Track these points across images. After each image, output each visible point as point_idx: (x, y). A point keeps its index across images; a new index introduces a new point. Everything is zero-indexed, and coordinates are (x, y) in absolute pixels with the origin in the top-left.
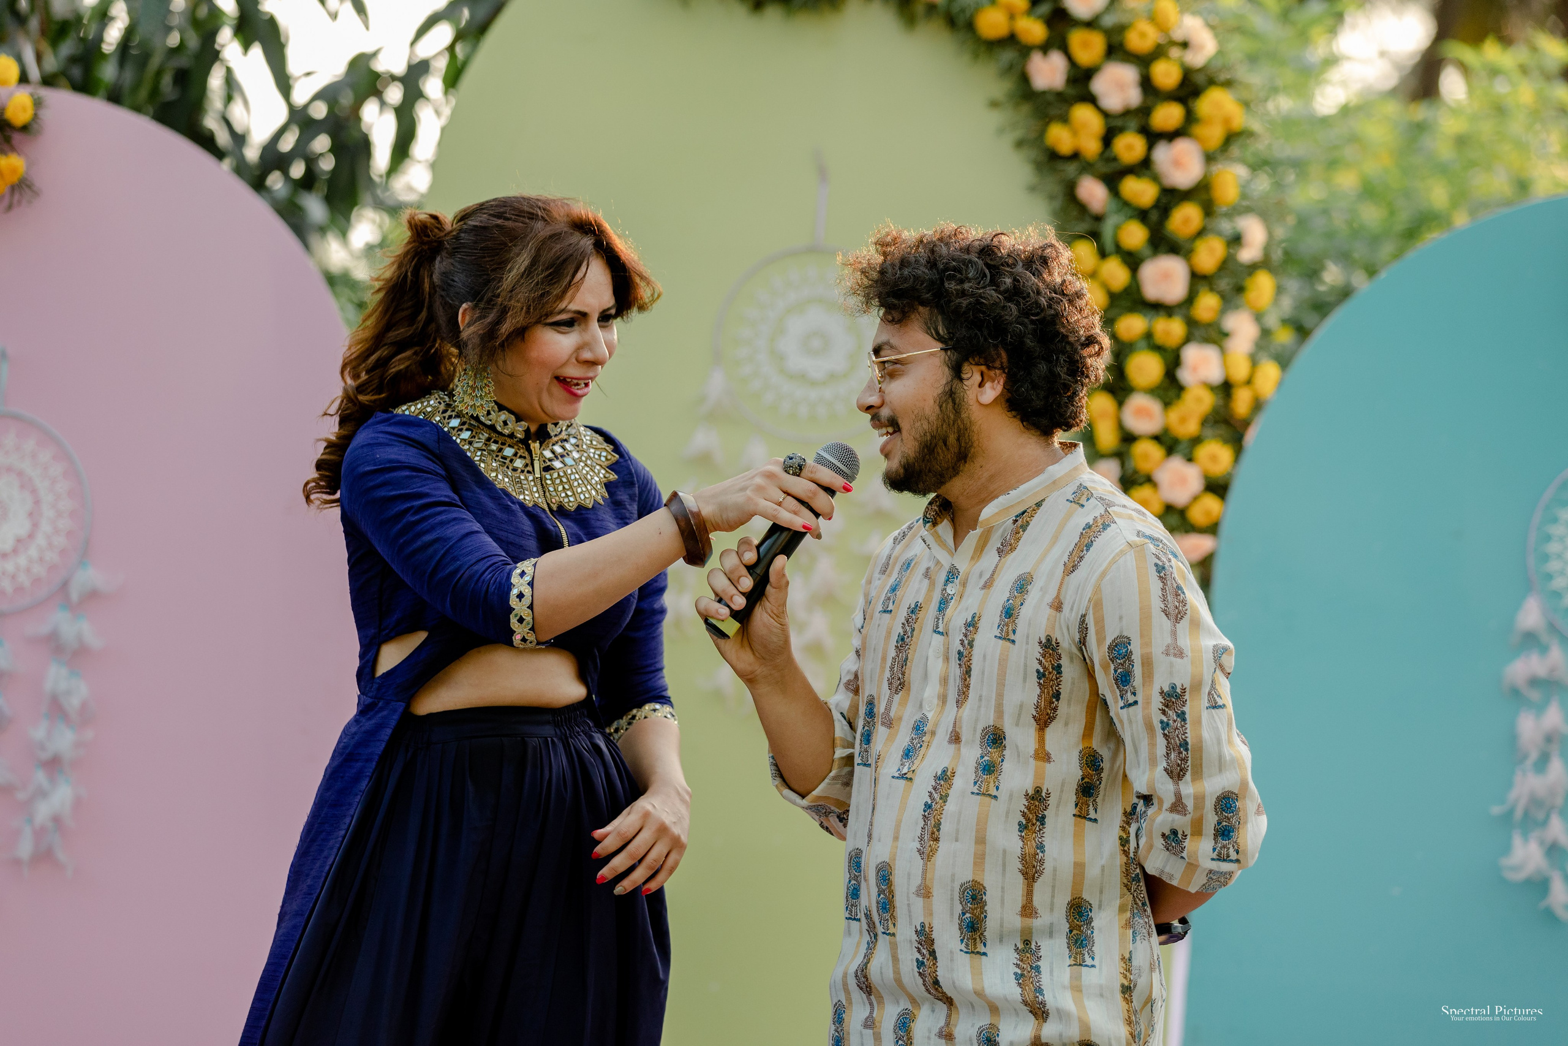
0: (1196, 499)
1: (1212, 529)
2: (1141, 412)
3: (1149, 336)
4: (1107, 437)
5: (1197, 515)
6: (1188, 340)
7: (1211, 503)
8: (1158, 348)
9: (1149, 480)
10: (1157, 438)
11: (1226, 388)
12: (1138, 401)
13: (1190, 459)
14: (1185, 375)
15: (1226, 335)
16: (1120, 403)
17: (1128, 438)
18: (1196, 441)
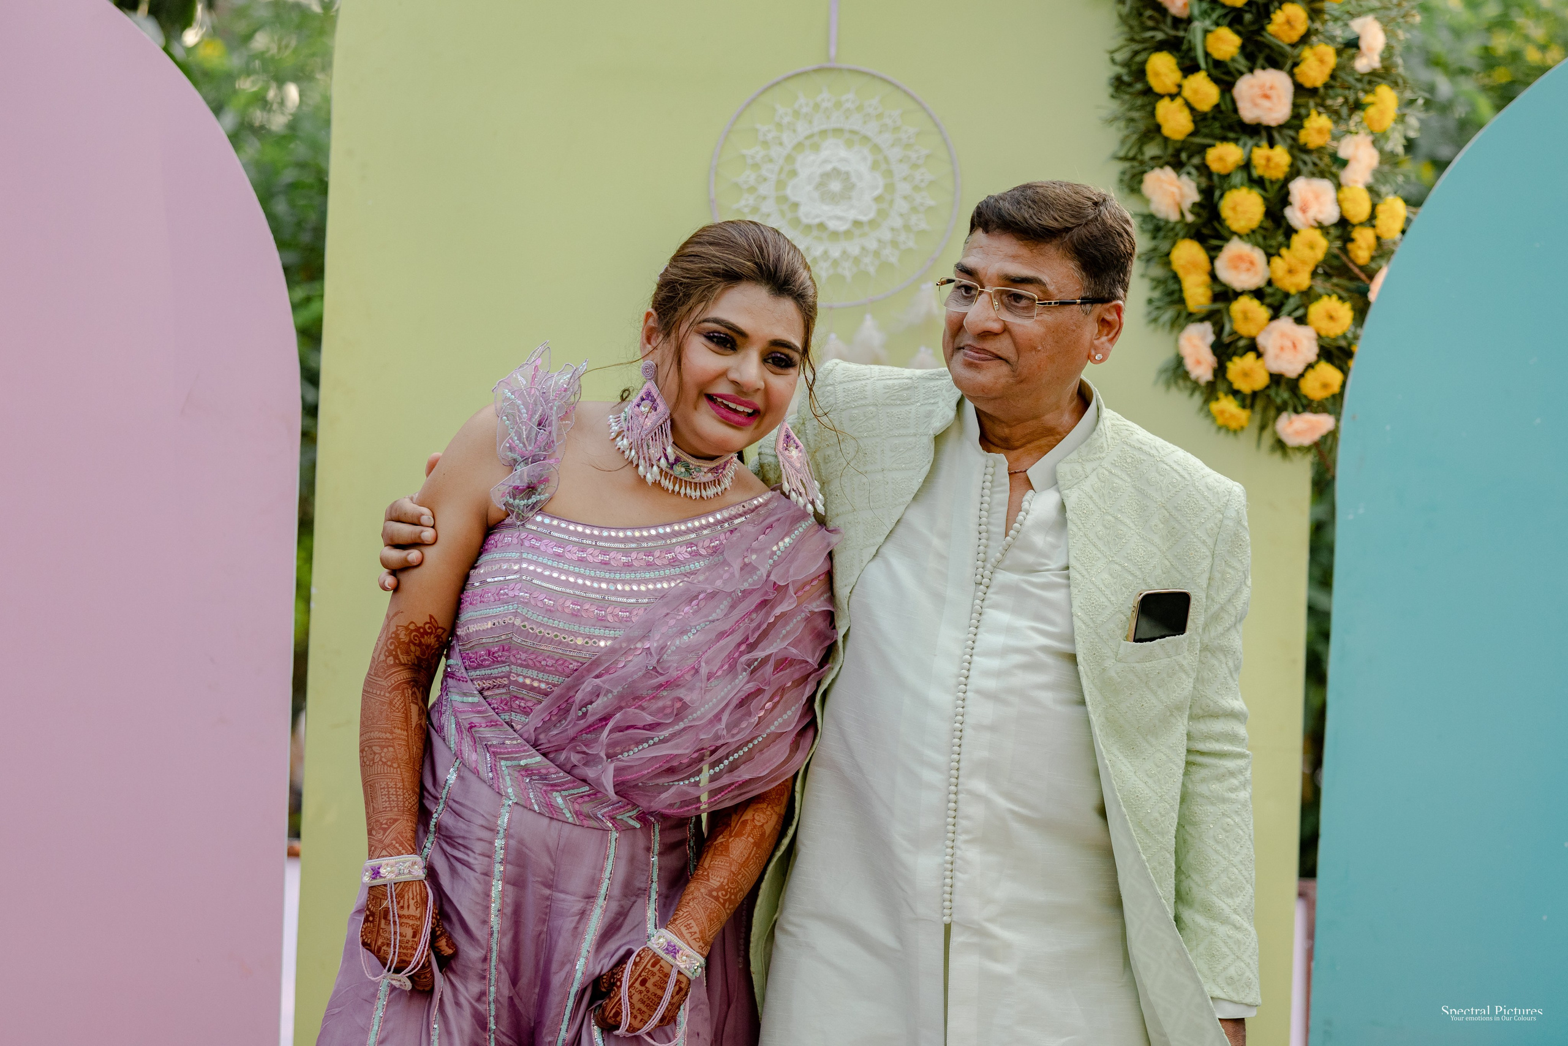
0: (1310, 366)
1: (1333, 404)
2: (1237, 261)
3: (1247, 166)
4: (1197, 294)
5: (1311, 387)
6: (1294, 173)
7: (1329, 373)
8: (1259, 183)
9: (1253, 346)
10: (1258, 294)
11: (1343, 227)
12: (1235, 248)
13: (1301, 321)
14: (1293, 215)
15: (1344, 163)
16: (1213, 252)
17: (1224, 295)
18: (1308, 296)
